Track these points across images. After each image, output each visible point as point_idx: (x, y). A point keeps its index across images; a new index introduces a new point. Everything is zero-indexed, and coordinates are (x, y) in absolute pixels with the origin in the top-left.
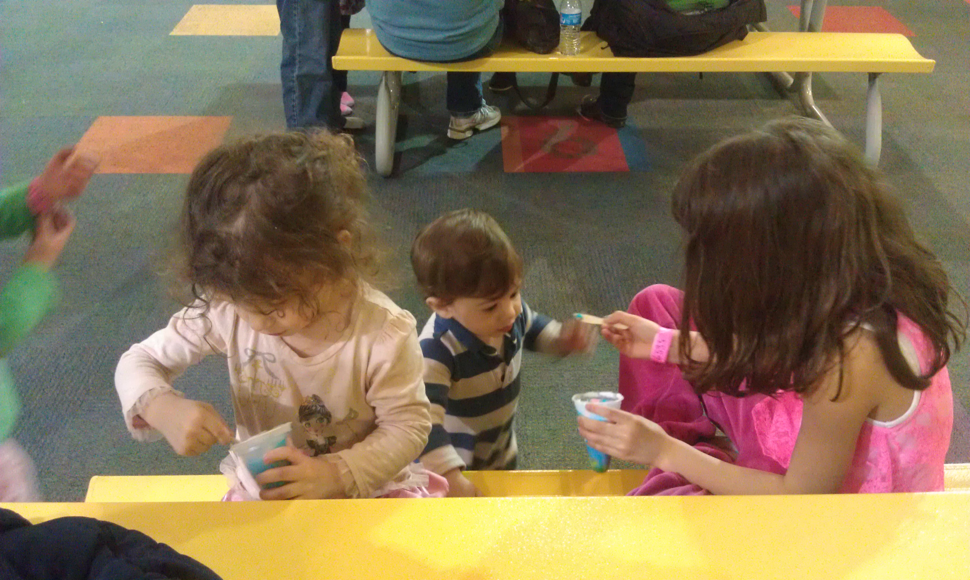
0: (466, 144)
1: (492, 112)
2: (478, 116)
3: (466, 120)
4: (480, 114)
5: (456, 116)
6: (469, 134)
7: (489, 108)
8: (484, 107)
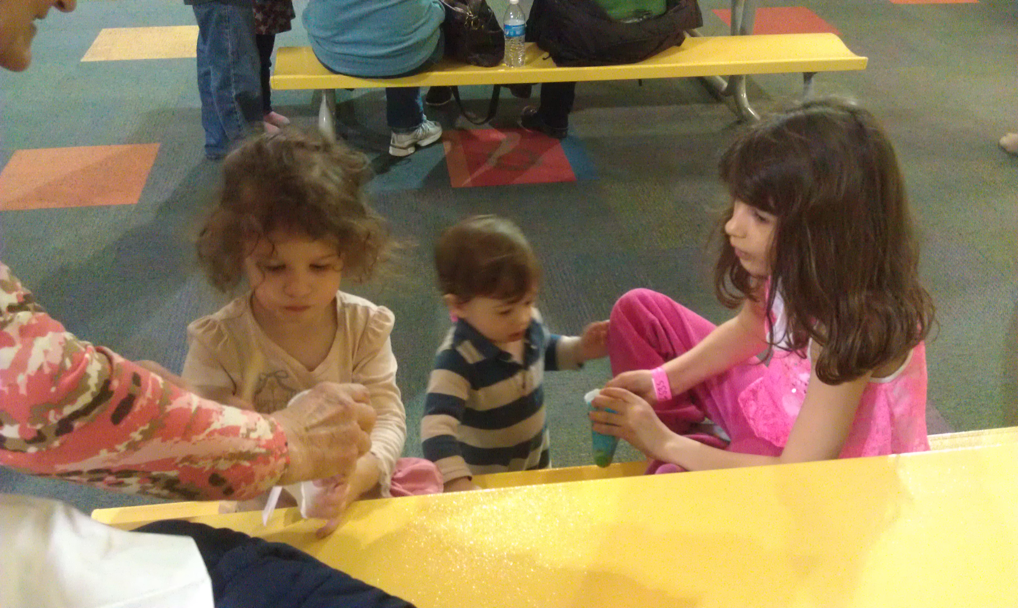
0: (410, 160)
1: (433, 127)
2: (420, 132)
3: (406, 136)
4: (421, 130)
5: (397, 132)
6: (411, 150)
7: (431, 124)
8: (425, 122)
